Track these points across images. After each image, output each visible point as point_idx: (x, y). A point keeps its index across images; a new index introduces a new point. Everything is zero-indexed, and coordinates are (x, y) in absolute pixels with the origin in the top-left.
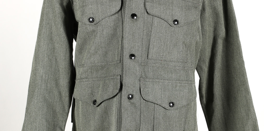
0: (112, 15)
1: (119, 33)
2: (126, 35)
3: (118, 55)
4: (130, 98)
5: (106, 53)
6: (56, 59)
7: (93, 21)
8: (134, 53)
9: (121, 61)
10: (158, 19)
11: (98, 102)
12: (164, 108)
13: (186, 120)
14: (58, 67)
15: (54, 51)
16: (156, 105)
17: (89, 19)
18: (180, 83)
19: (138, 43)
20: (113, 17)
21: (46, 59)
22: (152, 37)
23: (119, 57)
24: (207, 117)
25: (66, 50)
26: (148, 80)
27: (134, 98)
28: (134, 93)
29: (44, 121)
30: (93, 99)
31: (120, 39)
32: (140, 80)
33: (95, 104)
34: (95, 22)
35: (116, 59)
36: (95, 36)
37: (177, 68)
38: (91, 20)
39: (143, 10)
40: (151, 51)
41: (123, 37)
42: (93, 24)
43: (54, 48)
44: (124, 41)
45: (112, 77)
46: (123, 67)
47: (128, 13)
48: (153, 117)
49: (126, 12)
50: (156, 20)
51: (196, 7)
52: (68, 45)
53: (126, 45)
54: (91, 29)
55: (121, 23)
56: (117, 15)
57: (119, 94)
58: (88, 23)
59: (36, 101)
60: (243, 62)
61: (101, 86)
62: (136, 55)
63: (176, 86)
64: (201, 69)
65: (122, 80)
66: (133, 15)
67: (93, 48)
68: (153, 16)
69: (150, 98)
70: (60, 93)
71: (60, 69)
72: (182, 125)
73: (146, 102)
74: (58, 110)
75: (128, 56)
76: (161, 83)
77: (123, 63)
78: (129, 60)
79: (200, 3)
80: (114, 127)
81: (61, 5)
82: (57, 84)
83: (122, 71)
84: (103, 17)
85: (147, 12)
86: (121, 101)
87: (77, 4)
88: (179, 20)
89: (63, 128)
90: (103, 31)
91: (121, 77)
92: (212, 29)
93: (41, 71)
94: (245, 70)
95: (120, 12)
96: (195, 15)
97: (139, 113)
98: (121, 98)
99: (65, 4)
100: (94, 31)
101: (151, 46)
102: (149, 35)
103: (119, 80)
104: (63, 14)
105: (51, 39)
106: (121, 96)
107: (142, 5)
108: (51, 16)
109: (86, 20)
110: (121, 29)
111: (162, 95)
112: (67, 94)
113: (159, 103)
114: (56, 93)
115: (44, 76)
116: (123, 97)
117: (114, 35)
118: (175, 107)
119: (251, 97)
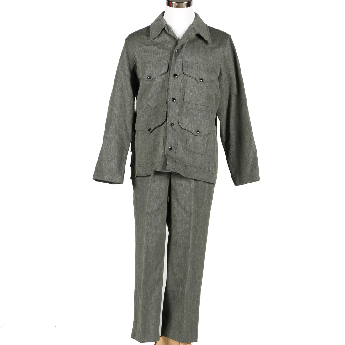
0: (162, 75)
1: (166, 86)
2: (170, 86)
3: (165, 99)
4: (172, 125)
5: (158, 98)
6: (124, 104)
7: (150, 78)
8: (175, 98)
9: (167, 103)
10: (190, 77)
11: (152, 129)
12: (193, 134)
13: (207, 145)
14: (125, 109)
15: (123, 99)
16: (188, 132)
17: (148, 77)
18: (204, 119)
19: (178, 92)
20: (163, 76)
21: (118, 103)
22: (186, 89)
23: (166, 100)
24: (226, 151)
25: (131, 98)
26: (183, 115)
27: (174, 125)
28: (174, 123)
29: (116, 143)
30: (148, 129)
31: (167, 90)
32: (178, 115)
33: (149, 131)
34: (151, 79)
35: (164, 101)
36: (151, 88)
37: (202, 109)
38: (149, 77)
39: (181, 72)
40: (185, 97)
41: (168, 88)
42: (150, 80)
43: (123, 97)
44: (169, 90)
45: (161, 113)
46: (168, 106)
47: (172, 73)
48: (186, 139)
49: (171, 73)
50: (189, 78)
51: (215, 72)
52: (133, 95)
53: (170, 93)
54: (149, 83)
55: (167, 80)
56: (165, 75)
57: (165, 122)
58: (147, 79)
59: (111, 130)
60: (248, 110)
61: (154, 119)
62: (176, 99)
63: (201, 121)
64: (221, 114)
65: (167, 114)
66: (175, 75)
67: (149, 95)
68: (187, 75)
69: (184, 127)
70: (126, 127)
71: (127, 111)
72: (205, 147)
73: (182, 129)
74: (124, 138)
75: (171, 100)
76: (191, 118)
77: (168, 103)
78: (172, 102)
79: (218, 70)
80: (162, 143)
81: (130, 69)
82: (124, 121)
83: (168, 108)
84: (156, 76)
85: (184, 73)
86: (166, 126)
87: (140, 68)
88: (204, 79)
89: (127, 150)
90: (156, 84)
91: (167, 112)
92: (228, 89)
93: (115, 111)
94: (249, 115)
95: (167, 73)
96: (214, 77)
97: (177, 135)
98: (166, 125)
99: (132, 68)
100: (150, 84)
101: (186, 95)
102: (184, 87)
103: (165, 114)
104: (130, 74)
105: (122, 91)
106: (166, 124)
107: (181, 69)
108: (122, 76)
109: (145, 78)
110: (167, 83)
111: (192, 126)
112: (131, 127)
113: (190, 130)
114: (124, 126)
115: (117, 114)
116: (168, 124)
117: (163, 87)
118: (201, 134)
119: (252, 134)
